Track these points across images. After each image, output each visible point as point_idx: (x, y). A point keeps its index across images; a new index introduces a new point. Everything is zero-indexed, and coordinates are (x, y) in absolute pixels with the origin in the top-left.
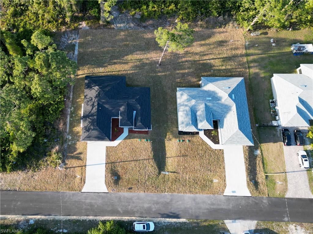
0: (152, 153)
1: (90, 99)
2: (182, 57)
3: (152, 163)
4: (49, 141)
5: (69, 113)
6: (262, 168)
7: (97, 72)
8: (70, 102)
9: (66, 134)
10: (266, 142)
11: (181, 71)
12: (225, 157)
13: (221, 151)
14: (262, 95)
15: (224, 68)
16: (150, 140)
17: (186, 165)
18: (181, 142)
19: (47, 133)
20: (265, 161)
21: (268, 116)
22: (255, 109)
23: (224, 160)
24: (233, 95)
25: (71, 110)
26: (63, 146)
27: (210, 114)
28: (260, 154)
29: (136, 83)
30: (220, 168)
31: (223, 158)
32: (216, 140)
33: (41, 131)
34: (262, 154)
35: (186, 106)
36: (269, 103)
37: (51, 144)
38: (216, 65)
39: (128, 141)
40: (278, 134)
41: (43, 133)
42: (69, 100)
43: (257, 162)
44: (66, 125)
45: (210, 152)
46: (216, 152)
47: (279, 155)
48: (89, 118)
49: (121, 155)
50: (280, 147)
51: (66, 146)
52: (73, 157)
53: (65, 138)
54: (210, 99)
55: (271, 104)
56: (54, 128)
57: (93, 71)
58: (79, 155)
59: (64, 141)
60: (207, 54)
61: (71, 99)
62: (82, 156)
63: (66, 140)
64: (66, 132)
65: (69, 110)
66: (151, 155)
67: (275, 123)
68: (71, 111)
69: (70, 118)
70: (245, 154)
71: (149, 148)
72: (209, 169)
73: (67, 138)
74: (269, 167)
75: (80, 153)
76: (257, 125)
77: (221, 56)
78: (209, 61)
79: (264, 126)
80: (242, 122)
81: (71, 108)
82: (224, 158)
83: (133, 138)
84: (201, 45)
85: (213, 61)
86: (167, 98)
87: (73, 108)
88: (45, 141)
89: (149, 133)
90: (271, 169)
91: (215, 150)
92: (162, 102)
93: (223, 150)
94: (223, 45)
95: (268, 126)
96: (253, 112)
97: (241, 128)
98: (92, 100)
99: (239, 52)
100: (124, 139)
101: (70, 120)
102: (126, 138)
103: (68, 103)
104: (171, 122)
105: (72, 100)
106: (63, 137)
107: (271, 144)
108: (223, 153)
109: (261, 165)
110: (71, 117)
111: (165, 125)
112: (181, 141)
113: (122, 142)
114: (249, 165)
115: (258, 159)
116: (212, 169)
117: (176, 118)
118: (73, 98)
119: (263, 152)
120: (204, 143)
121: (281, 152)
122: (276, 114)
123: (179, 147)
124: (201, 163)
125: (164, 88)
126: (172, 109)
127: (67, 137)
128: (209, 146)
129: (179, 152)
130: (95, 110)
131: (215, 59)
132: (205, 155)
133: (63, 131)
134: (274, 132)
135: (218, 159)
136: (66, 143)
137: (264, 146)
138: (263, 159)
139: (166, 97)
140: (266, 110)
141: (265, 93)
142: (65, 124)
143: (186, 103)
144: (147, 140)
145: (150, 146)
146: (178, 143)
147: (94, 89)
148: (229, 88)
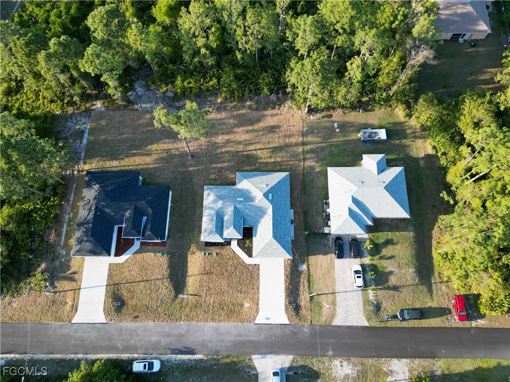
0: (168, 271)
1: (88, 201)
2: (221, 147)
3: (166, 284)
4: (35, 258)
5: (67, 220)
6: (306, 288)
7: (109, 166)
8: (70, 206)
9: (59, 248)
10: (315, 253)
11: (219, 165)
12: (260, 274)
13: (257, 267)
14: (316, 195)
15: (273, 160)
16: (167, 255)
17: (210, 285)
18: (206, 256)
19: (33, 247)
20: (311, 278)
21: (320, 220)
22: (305, 213)
23: (259, 278)
24: (270, 195)
25: (70, 216)
26: (54, 264)
27: (241, 218)
28: (306, 269)
29: (158, 180)
30: (253, 289)
31: (258, 275)
32: (249, 253)
33: (25, 245)
34: (309, 269)
35: (212, 208)
36: (323, 204)
37: (37, 262)
38: (263, 157)
39: (139, 256)
40: (330, 244)
41: (27, 248)
42: (69, 203)
43: (302, 280)
44: (61, 236)
45: (242, 267)
46: (250, 267)
47: (329, 271)
48: (83, 227)
49: (128, 274)
50: (331, 261)
51: (57, 263)
52: (65, 278)
53: (58, 253)
54: (242, 199)
55: (325, 205)
56: (43, 240)
57: (104, 165)
58: (73, 276)
59: (55, 257)
60: (254, 143)
61: (71, 202)
62: (76, 276)
63: (58, 256)
64: (60, 245)
65: (67, 217)
66: (166, 274)
67: (326, 230)
68: (69, 218)
69: (67, 227)
70: (286, 270)
71: (165, 265)
72: (239, 289)
73: (60, 254)
74: (315, 287)
75: (75, 273)
76: (306, 233)
77: (271, 146)
78: (255, 152)
79: (314, 234)
80: (279, 228)
81: (69, 214)
83: (145, 252)
84: (248, 132)
85: (260, 151)
87: (72, 214)
88: (30, 257)
89: (167, 244)
90: (318, 289)
91: (249, 265)
92: (190, 205)
93: (259, 265)
94: (275, 132)
95: (318, 234)
96: (302, 217)
98: (89, 202)
99: (294, 140)
100: (133, 254)
101: (67, 230)
102: (137, 252)
103: (67, 207)
105: (72, 204)
106: (54, 252)
107: (321, 256)
108: (258, 269)
109: (306, 284)
110: (69, 226)
111: (190, 235)
112: (207, 254)
113: (131, 258)
114: (289, 284)
115: (303, 276)
116: (243, 289)
118: (74, 200)
119: (310, 267)
120: (235, 256)
121: (331, 267)
122: (328, 217)
123: (203, 262)
124: (229, 283)
125: (195, 186)
127: (61, 252)
128: (242, 260)
129: (203, 269)
130: (91, 216)
131: (263, 149)
132: (235, 272)
133: (55, 244)
134: (326, 242)
135: (251, 276)
136: (59, 259)
137: (312, 259)
138: (309, 276)
140: (318, 213)
141: (319, 193)
142: (59, 235)
143: (211, 206)
144: (163, 255)
145: (166, 261)
146: (203, 256)
147: (93, 188)
148: (267, 185)
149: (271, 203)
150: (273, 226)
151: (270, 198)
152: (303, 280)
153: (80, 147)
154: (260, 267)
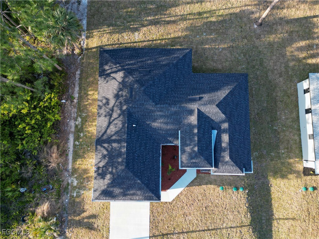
4: (30, 192)
5: (73, 129)
7: (129, 41)
8: (75, 107)
9: (66, 174)
16: (244, 189)
19: (25, 176)
25: (77, 123)
26: (60, 201)
33: (11, 172)
37: (33, 198)
39: (197, 190)
41: (15, 177)
42: (72, 102)
44: (67, 155)
51: (66, 199)
52: (80, 224)
53: (65, 183)
56: (39, 163)
59: (63, 190)
61: (75, 101)
63: (66, 188)
64: (67, 170)
65: (72, 123)
68: (76, 126)
69: (75, 141)
71: (242, 206)
73: (68, 184)
81: (76, 120)
83: (206, 184)
86: (277, 96)
87: (80, 119)
88: (22, 190)
100: (187, 186)
101: (75, 145)
102: (192, 184)
103: (70, 109)
104: (287, 149)
105: (79, 103)
106: (59, 181)
110: (77, 138)
112: (310, 189)
117: (296, 137)
118: (80, 98)
126: (287, 119)
127: (70, 181)
133: (59, 168)
136: (67, 193)
139: (274, 94)
142: (63, 153)
144: (237, 189)
145: (244, 201)
153: (78, 10)
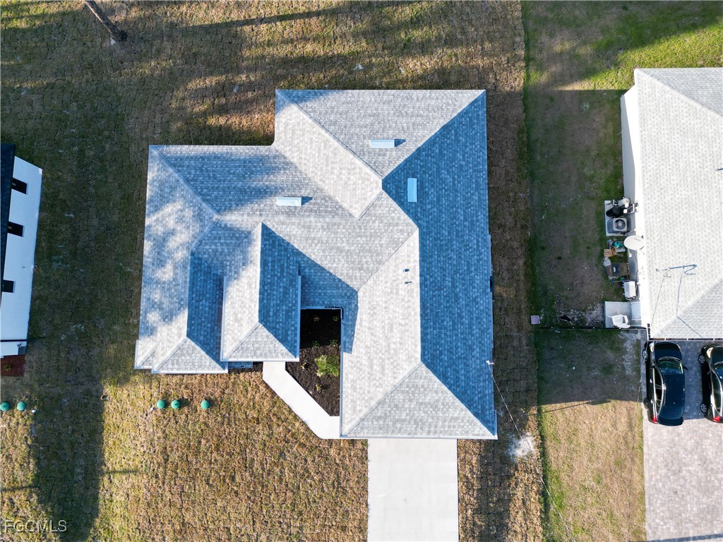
0: (31, 466)
3: (26, 511)
6: (537, 521)
10: (566, 397)
12: (370, 475)
13: (356, 449)
14: (574, 179)
16: (28, 406)
17: (188, 517)
18: (169, 413)
20: (553, 488)
21: (587, 278)
22: (533, 247)
23: (365, 489)
24: (412, 184)
27: (292, 282)
28: (536, 452)
30: (344, 529)
31: (363, 479)
32: (329, 397)
34: (544, 454)
36: (600, 215)
40: (627, 364)
43: (519, 492)
45: (304, 452)
46: (333, 452)
47: (620, 464)
50: (631, 426)
54: (295, 202)
55: (607, 219)
66: (25, 475)
67: (615, 315)
71: (17, 443)
74: (567, 517)
76: (535, 320)
79: (564, 324)
80: (448, 323)
82: (366, 481)
89: (26, 367)
90: (579, 524)
91: (330, 442)
93: (364, 442)
95: (581, 326)
96: (521, 262)
97: (433, 357)
107: (585, 411)
108: (364, 459)
109: (535, 507)
112: (173, 405)
114: (476, 512)
115: (523, 476)
116: (307, 531)
119: (548, 443)
120: (279, 409)
121: (632, 450)
122: (624, 268)
123: (160, 434)
124: (256, 509)
128: (303, 423)
129: (160, 459)
132: (277, 470)
134: (610, 355)
135: (337, 484)
137: (559, 415)
138: (545, 477)
140: (582, 249)
141: (588, 171)
144: (12, 406)
145: (22, 432)
146: (159, 413)
148: (398, 143)
149: (416, 219)
150: (423, 315)
151: (412, 196)
152: (523, 491)
154: (370, 450)
